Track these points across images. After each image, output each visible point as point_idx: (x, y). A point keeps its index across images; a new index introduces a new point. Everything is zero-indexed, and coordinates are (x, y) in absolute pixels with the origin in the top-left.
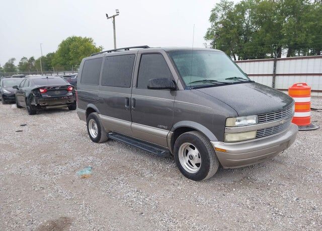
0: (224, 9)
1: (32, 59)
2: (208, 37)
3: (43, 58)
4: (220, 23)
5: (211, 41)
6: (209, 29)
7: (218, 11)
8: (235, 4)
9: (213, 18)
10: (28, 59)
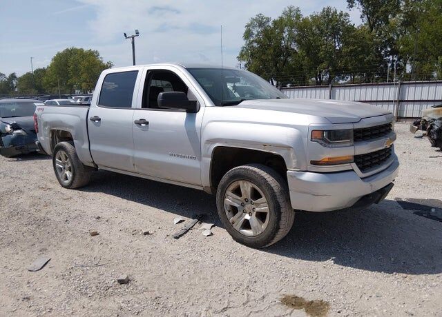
0: (260, 26)
1: (13, 76)
2: (241, 57)
3: (28, 76)
4: (255, 41)
5: (244, 63)
6: (244, 47)
7: (253, 28)
8: (272, 19)
9: (248, 34)
10: (7, 76)
